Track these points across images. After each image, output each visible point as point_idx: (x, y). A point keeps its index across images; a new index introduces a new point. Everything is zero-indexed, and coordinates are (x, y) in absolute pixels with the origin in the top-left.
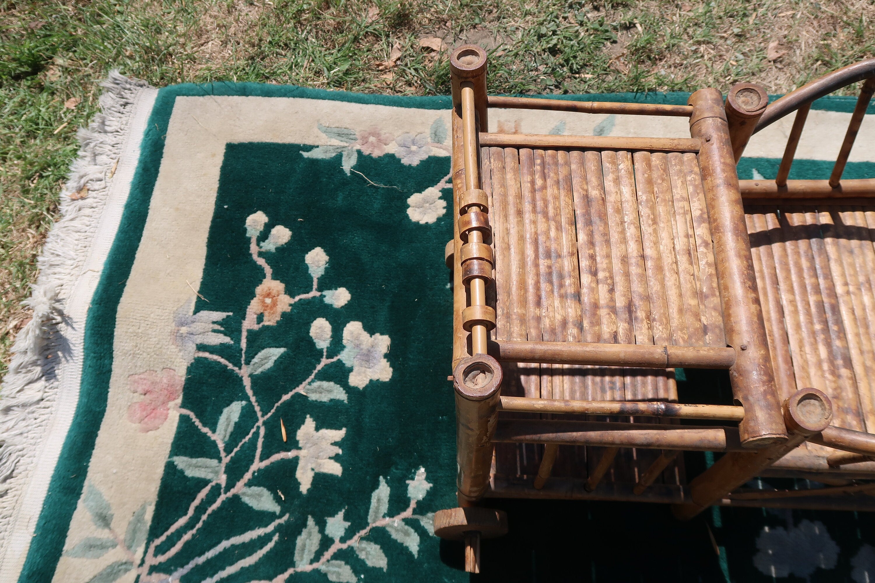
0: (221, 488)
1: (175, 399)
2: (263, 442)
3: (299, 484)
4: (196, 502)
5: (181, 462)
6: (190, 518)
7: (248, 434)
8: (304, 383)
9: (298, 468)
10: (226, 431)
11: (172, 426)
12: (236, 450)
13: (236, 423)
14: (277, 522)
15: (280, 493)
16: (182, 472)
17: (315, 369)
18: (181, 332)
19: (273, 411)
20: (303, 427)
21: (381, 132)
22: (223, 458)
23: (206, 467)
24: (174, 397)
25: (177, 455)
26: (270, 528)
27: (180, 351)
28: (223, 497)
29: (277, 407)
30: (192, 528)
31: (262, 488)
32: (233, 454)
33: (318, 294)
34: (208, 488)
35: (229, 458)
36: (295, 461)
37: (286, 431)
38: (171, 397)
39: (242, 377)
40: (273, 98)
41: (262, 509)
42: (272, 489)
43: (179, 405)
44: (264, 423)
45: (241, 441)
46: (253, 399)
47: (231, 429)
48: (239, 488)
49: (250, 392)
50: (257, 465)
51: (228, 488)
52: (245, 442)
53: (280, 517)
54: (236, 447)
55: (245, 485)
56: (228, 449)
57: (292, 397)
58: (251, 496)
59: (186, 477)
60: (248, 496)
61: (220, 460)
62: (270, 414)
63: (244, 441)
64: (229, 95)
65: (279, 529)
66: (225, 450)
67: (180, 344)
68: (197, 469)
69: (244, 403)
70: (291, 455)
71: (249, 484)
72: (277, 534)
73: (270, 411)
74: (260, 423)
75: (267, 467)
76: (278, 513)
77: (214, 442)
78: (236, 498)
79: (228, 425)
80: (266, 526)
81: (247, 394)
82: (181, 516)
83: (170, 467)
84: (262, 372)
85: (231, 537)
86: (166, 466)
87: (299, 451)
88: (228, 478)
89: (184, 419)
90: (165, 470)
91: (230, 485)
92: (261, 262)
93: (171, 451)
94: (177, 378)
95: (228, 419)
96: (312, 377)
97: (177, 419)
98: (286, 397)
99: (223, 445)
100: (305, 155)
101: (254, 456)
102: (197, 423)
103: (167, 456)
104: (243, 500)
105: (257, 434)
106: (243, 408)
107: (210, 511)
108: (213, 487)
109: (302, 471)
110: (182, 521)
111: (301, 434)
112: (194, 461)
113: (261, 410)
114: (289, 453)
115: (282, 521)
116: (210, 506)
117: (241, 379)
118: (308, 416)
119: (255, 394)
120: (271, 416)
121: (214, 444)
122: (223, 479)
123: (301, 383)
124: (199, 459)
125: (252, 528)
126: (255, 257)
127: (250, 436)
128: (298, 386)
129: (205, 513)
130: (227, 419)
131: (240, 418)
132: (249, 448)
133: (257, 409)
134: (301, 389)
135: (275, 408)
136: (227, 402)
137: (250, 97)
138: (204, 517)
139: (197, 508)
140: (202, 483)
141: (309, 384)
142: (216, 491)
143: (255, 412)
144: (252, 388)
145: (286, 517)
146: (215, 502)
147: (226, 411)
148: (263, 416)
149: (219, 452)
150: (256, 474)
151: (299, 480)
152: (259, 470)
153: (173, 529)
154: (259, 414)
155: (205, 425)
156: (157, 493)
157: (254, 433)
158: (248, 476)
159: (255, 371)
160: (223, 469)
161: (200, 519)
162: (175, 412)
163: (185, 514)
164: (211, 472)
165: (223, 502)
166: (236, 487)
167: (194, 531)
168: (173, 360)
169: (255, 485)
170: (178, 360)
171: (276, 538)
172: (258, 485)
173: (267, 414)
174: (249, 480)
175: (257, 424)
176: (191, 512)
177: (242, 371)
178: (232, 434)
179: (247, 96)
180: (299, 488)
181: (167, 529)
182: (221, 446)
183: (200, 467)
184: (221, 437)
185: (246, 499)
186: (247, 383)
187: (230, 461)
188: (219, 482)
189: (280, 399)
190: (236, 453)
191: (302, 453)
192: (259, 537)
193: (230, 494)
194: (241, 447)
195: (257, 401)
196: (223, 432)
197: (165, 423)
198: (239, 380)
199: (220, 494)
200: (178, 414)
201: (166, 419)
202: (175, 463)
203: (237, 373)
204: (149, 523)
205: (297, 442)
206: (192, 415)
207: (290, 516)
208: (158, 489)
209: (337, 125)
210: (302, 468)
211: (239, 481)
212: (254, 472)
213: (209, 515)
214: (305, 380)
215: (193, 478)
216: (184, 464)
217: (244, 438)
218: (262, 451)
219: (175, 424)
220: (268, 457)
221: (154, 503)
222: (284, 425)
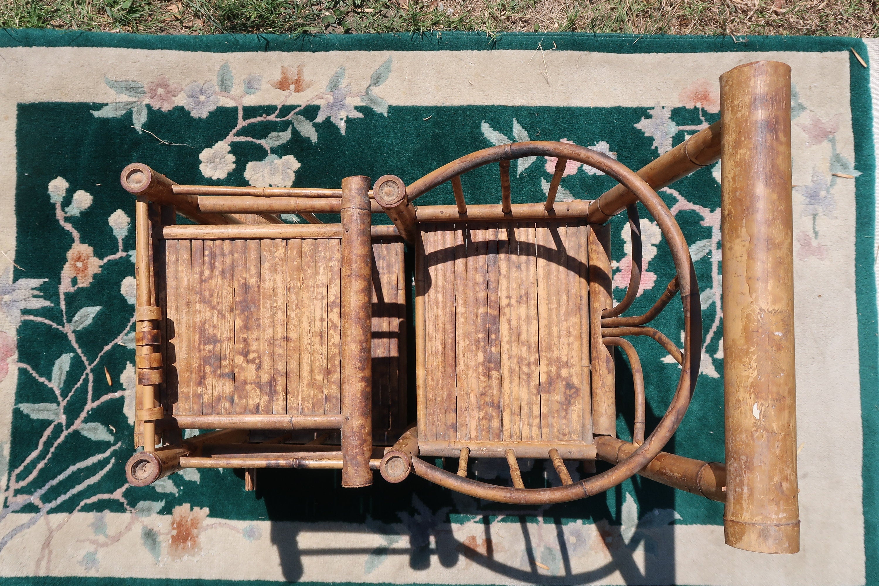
0: (62, 426)
1: (11, 356)
2: (93, 386)
3: (127, 418)
4: (44, 438)
5: (25, 408)
6: (41, 451)
7: (79, 381)
8: (121, 335)
9: (125, 405)
10: (60, 379)
11: (13, 379)
12: (70, 394)
13: (67, 372)
14: (113, 448)
15: (111, 427)
16: (28, 416)
17: (129, 322)
18: (4, 300)
19: (98, 360)
20: (124, 372)
21: (169, 82)
22: (61, 402)
23: (48, 410)
24: (10, 354)
25: (21, 403)
26: (107, 453)
27: (7, 316)
28: (65, 433)
29: (101, 356)
30: (44, 458)
31: (96, 423)
32: (68, 398)
33: (124, 254)
34: (52, 427)
35: (65, 401)
36: (122, 399)
37: (111, 377)
38: (8, 354)
39: (67, 333)
40: (57, 48)
41: (99, 439)
42: (105, 423)
43: (16, 360)
44: (92, 370)
45: (74, 387)
46: (79, 351)
47: (64, 377)
48: (78, 424)
49: (76, 346)
50: (90, 406)
51: (68, 426)
52: (78, 388)
53: (114, 444)
54: (70, 392)
55: (83, 422)
56: (64, 395)
57: (113, 347)
58: (89, 430)
59: (32, 420)
60: (86, 430)
61: (58, 404)
62: (95, 363)
63: (76, 386)
64: (12, 47)
65: (114, 454)
66: (61, 395)
67: (6, 311)
68: (40, 412)
69: (72, 355)
70: (118, 395)
71: (86, 421)
72: (114, 458)
73: (95, 360)
74: (88, 370)
75: (98, 406)
76: (112, 442)
77: (51, 389)
78: (76, 433)
79: (61, 374)
80: (104, 452)
81: (73, 347)
82: (33, 451)
83: (17, 413)
84: (83, 328)
85: (77, 463)
86: (13, 412)
87: (124, 391)
88: (68, 419)
89: (22, 372)
90: (13, 416)
91: (70, 424)
92: (68, 227)
93: (15, 400)
94: (9, 338)
95: (61, 368)
96: (128, 329)
97: (16, 372)
98: (107, 348)
99: (59, 391)
100: (96, 114)
101: (86, 399)
102: (34, 374)
103: (13, 404)
104: (82, 434)
105: (86, 380)
106: (72, 359)
107: (56, 444)
108: (55, 426)
109: (128, 408)
110: (35, 454)
111: (123, 378)
112: (37, 406)
113: (87, 360)
114: (116, 394)
115: (116, 447)
116: (56, 441)
117: (66, 335)
118: (128, 362)
119: (80, 347)
120: (97, 364)
121: (51, 390)
122: (63, 419)
123: (119, 335)
124: (41, 404)
125: (93, 455)
126: (62, 223)
127: (81, 381)
128: (116, 338)
129: (52, 446)
130: (59, 369)
131: (70, 367)
132: (81, 393)
133: (84, 359)
134: (119, 341)
135: (99, 357)
136: (57, 355)
137: (34, 48)
138: (52, 450)
139: (45, 443)
140: (46, 423)
141: (126, 335)
142: (59, 429)
143: (82, 362)
144: (77, 342)
145: (119, 444)
146: (59, 437)
147: (57, 362)
148: (90, 365)
149: (57, 397)
150: (90, 413)
151: (127, 415)
152: (92, 409)
153: (28, 460)
154: (86, 363)
155: (41, 376)
156: (10, 434)
157: (84, 380)
158: (83, 415)
159: (77, 327)
160: (62, 411)
161: (49, 451)
162: (14, 366)
163: (37, 448)
164: (53, 414)
165: (66, 437)
166: (75, 424)
167: (46, 461)
168: (2, 324)
169: (91, 422)
170: (7, 324)
171: (113, 461)
172: (93, 421)
173: (93, 363)
174: (85, 418)
175: (85, 372)
176: (41, 446)
177: (65, 328)
178: (65, 382)
179: (31, 46)
180: (127, 421)
181: (23, 461)
182: (58, 392)
183: (42, 410)
184: (57, 384)
185: (85, 433)
186: (72, 338)
187: (67, 404)
188: (60, 421)
189: (102, 350)
190: (71, 397)
191: (126, 393)
192: (99, 461)
193: (71, 430)
194: (74, 392)
195: (82, 353)
196: (58, 380)
197: (7, 376)
198: (64, 336)
199: (62, 431)
200: (17, 368)
201: (7, 372)
202: (21, 409)
203: (61, 331)
204: (8, 458)
205: (122, 385)
206: (29, 368)
207: (122, 444)
208: (10, 431)
209: (124, 78)
210: (128, 405)
211: (76, 419)
212: (88, 411)
213: (56, 448)
214: (122, 332)
215: (38, 420)
216: (29, 410)
217: (77, 384)
218: (93, 394)
219: (16, 377)
220: (98, 399)
221: (9, 442)
222: (108, 371)
